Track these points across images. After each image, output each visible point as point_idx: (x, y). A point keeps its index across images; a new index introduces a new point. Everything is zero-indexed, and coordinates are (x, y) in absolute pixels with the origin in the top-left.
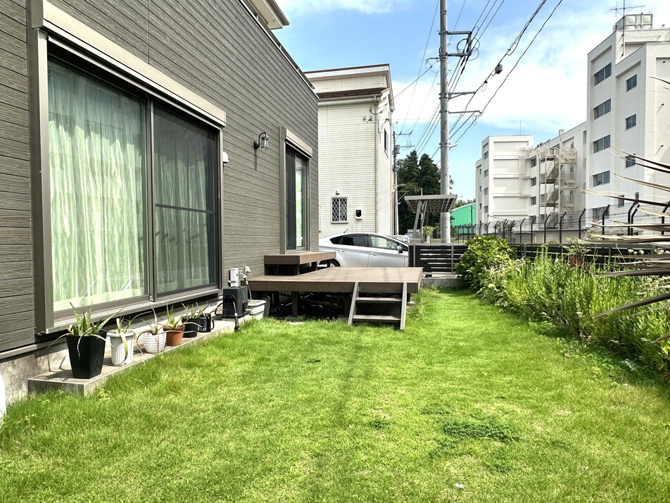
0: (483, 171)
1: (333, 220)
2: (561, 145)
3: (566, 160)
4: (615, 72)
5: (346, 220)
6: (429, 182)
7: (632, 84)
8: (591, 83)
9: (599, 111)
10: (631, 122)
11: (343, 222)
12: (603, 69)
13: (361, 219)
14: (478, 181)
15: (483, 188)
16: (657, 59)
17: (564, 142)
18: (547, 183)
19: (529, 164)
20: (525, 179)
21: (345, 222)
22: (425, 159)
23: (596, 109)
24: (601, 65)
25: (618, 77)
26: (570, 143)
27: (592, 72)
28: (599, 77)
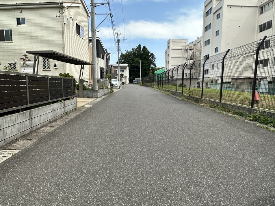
0: (168, 54)
1: (43, 69)
2: (197, 44)
3: (197, 50)
4: (213, 11)
5: (49, 68)
6: (145, 58)
7: (218, 16)
8: (205, 16)
9: (207, 28)
10: (217, 33)
11: (48, 70)
12: (209, 10)
13: (57, 69)
14: (166, 58)
15: (167, 61)
16: (228, 6)
17: (198, 43)
18: (190, 59)
19: (186, 52)
20: (184, 58)
21: (49, 70)
22: (144, 48)
23: (206, 27)
24: (208, 8)
25: (214, 13)
26: (200, 43)
27: (205, 11)
28: (208, 13)
